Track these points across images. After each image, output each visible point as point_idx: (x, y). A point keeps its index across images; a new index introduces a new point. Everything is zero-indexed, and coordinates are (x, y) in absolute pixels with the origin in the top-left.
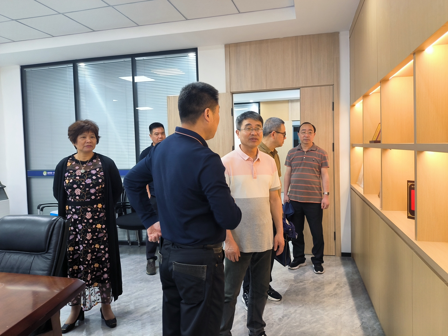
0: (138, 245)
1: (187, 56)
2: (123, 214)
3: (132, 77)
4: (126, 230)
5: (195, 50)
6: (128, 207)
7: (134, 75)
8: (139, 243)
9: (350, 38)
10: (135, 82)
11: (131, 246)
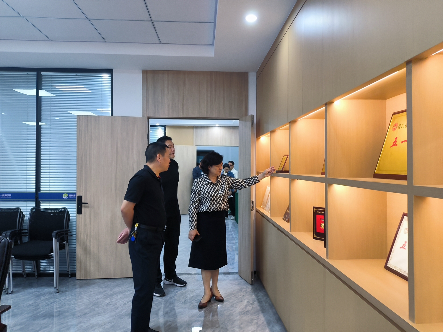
0: (35, 277)
1: (101, 76)
2: (18, 242)
3: (35, 90)
4: (21, 260)
5: (110, 72)
6: (25, 234)
7: (39, 88)
8: (36, 274)
9: (257, 79)
10: (40, 95)
11: (26, 278)
